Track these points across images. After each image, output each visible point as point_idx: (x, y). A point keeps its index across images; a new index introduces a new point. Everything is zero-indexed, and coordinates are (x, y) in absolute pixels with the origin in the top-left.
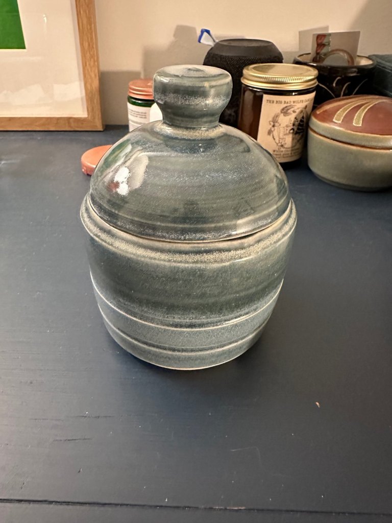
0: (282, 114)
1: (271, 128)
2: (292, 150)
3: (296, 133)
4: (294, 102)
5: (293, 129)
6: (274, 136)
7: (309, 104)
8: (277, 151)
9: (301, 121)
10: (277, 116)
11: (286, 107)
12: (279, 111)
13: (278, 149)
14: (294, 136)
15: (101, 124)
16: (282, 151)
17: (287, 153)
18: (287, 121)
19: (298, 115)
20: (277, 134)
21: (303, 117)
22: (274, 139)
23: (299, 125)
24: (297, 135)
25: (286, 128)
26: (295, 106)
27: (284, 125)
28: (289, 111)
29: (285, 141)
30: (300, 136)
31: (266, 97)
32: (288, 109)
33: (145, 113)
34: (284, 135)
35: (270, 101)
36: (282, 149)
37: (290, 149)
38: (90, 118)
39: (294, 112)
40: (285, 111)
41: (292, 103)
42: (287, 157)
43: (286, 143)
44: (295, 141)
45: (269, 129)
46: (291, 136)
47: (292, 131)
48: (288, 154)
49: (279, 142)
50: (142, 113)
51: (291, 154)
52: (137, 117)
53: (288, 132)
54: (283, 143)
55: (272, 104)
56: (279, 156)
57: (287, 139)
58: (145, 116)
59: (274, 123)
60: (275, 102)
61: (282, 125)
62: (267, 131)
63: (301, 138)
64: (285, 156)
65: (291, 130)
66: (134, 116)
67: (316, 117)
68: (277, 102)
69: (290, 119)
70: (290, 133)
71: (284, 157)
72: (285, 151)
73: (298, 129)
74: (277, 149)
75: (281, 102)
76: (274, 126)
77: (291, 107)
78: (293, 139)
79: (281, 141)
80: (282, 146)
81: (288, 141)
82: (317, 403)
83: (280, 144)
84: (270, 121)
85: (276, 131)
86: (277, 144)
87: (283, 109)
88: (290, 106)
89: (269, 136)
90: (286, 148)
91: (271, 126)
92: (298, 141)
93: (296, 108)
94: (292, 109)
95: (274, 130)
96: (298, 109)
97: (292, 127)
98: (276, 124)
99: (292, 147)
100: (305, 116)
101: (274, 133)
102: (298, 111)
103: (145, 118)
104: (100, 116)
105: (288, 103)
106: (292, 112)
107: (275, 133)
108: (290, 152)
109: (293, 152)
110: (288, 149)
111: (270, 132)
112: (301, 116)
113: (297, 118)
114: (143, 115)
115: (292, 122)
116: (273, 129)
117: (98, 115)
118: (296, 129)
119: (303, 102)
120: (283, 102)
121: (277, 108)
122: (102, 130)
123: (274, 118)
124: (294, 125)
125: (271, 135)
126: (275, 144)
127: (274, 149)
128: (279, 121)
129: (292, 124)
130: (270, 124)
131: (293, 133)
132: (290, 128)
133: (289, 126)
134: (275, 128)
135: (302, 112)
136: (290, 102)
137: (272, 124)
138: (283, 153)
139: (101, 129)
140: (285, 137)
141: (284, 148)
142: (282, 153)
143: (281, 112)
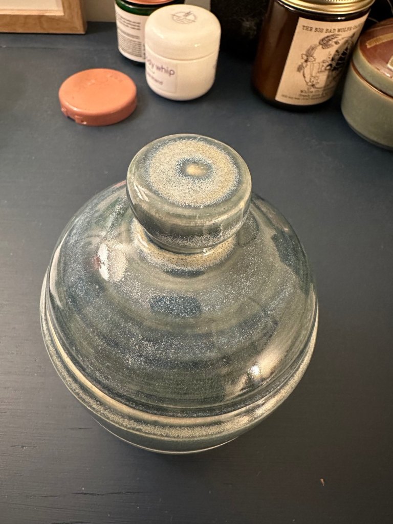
0: (321, 46)
1: (302, 63)
2: (324, 90)
3: (335, 69)
4: (339, 30)
5: (331, 65)
6: (305, 72)
7: (358, 31)
8: (306, 92)
9: (344, 54)
10: (313, 48)
11: (328, 37)
12: (317, 42)
13: (308, 89)
14: (331, 73)
15: (82, 25)
16: (312, 92)
17: (317, 94)
18: (324, 55)
19: (340, 47)
20: (309, 72)
21: (347, 49)
22: (304, 77)
23: (340, 59)
24: (334, 72)
25: (321, 64)
26: (339, 35)
27: (321, 60)
28: (330, 42)
29: (317, 80)
30: (337, 72)
31: (302, 21)
32: (330, 40)
33: (139, 23)
34: (319, 72)
35: (307, 28)
36: (313, 89)
37: (322, 89)
38: (66, 17)
39: (336, 43)
40: (325, 43)
41: (336, 32)
42: (316, 98)
43: (318, 83)
44: (331, 79)
45: (300, 64)
46: (326, 73)
47: (328, 68)
48: (319, 95)
49: (310, 81)
50: (134, 22)
51: (323, 94)
52: (127, 26)
53: (323, 68)
54: (314, 83)
55: (309, 32)
56: (307, 98)
57: (321, 78)
58: (138, 26)
59: (307, 56)
60: (314, 30)
61: (317, 61)
62: (297, 66)
63: (337, 75)
64: (314, 97)
65: (328, 66)
66: (124, 24)
67: (365, 51)
68: (316, 29)
69: (330, 52)
70: (326, 69)
71: (312, 99)
72: (315, 92)
73: (337, 64)
74: (306, 90)
75: (321, 31)
76: (306, 61)
77: (334, 36)
78: (328, 77)
79: (312, 80)
80: (313, 85)
81: (322, 79)
82: (322, 480)
83: (310, 84)
84: (302, 55)
85: (308, 67)
86: (307, 83)
87: (323, 40)
88: (332, 35)
89: (298, 73)
90: (317, 88)
91: (303, 61)
92: (334, 78)
93: (340, 37)
94: (335, 40)
95: (307, 65)
96: (343, 38)
97: (330, 62)
98: (311, 59)
99: (325, 87)
100: (349, 47)
101: (306, 69)
102: (341, 42)
103: (139, 29)
104: (80, 13)
105: (330, 32)
106: (334, 44)
107: (307, 71)
108: (321, 93)
109: (324, 92)
110: (319, 90)
111: (300, 69)
112: (345, 48)
113: (339, 51)
114: (135, 26)
115: (331, 57)
116: (304, 65)
117: (77, 12)
118: (334, 64)
119: (351, 29)
120: (325, 30)
121: (316, 38)
122: (83, 32)
123: (308, 50)
124: (333, 59)
125: (302, 71)
126: (305, 83)
127: (302, 89)
128: (314, 55)
129: (331, 59)
130: (302, 58)
131: (329, 70)
132: (327, 64)
133: (328, 62)
134: (309, 63)
135: (347, 42)
136: (335, 30)
137: (305, 57)
138: (314, 93)
139: (81, 31)
140: (318, 75)
141: (316, 88)
142: (311, 94)
143: (320, 43)
